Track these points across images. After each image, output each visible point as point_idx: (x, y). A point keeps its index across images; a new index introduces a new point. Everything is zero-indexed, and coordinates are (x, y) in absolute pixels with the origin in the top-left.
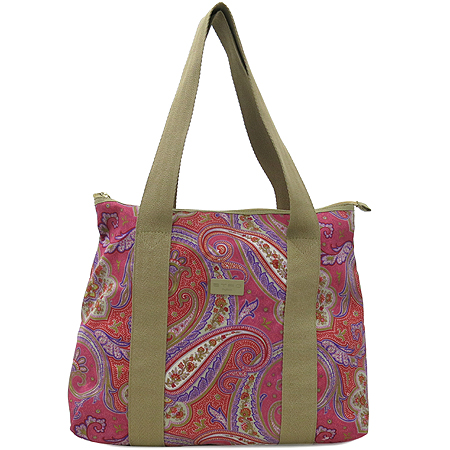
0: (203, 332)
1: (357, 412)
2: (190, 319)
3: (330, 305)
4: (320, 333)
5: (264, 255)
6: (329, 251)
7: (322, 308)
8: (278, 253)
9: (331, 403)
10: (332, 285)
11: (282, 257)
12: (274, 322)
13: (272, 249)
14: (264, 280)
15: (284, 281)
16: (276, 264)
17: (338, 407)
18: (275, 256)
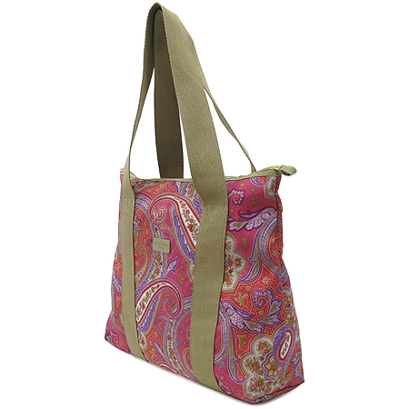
0: (149, 280)
1: (249, 376)
2: (144, 269)
3: (239, 269)
4: (222, 294)
5: (184, 219)
6: (237, 217)
7: (231, 271)
8: (194, 218)
9: (226, 361)
10: (238, 250)
11: (197, 222)
12: (187, 279)
13: (191, 213)
14: (182, 241)
15: (195, 243)
16: (191, 227)
17: (232, 367)
18: (192, 220)
